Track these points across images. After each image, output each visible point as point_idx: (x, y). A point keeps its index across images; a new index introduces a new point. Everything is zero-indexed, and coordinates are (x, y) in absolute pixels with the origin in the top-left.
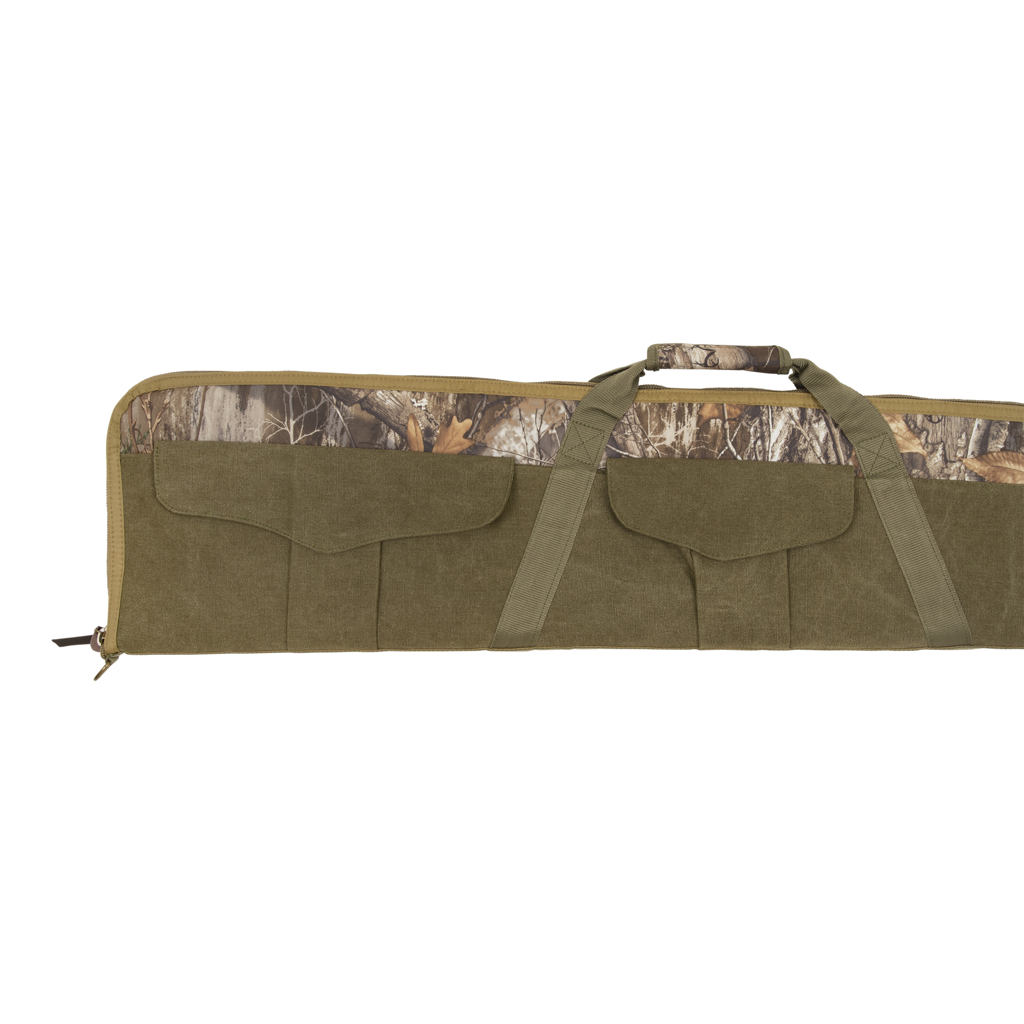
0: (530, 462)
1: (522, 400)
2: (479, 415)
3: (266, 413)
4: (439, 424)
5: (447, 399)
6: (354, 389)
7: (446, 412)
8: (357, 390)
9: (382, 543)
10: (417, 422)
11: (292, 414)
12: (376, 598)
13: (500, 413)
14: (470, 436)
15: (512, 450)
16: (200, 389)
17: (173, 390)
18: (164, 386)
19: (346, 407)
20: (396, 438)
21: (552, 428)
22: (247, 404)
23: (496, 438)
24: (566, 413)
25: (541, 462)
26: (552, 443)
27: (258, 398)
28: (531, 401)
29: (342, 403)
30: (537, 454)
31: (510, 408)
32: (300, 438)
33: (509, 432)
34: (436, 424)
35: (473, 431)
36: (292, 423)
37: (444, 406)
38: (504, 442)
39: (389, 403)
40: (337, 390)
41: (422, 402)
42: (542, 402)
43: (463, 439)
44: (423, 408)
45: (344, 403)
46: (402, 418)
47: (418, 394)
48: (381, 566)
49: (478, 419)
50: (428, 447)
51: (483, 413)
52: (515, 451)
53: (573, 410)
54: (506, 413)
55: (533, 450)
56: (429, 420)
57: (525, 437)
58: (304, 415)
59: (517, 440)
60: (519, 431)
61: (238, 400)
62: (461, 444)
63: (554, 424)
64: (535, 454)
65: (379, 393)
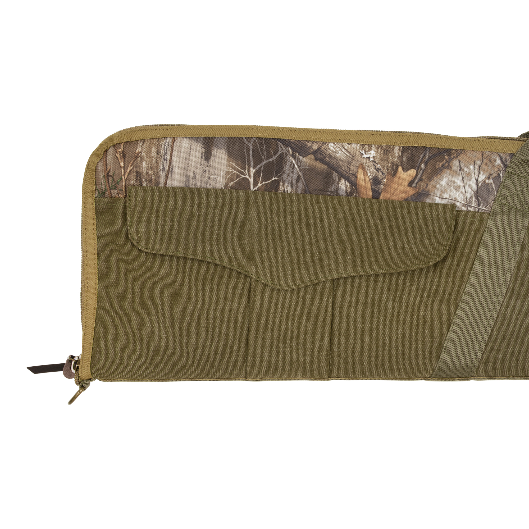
0: (469, 209)
1: (462, 153)
2: (423, 166)
3: (228, 162)
4: (386, 173)
5: (393, 151)
6: (308, 142)
7: (392, 163)
8: (310, 142)
9: (334, 280)
10: (366, 171)
11: (252, 164)
12: (329, 332)
13: (441, 164)
14: (414, 185)
15: (452, 198)
16: (169, 140)
17: (144, 141)
18: (135, 137)
19: (301, 157)
20: (346, 186)
21: (489, 178)
22: (211, 154)
23: (438, 186)
24: (501, 165)
25: (479, 209)
26: (489, 192)
27: (221, 149)
28: (469, 153)
29: (297, 154)
30: (475, 201)
31: (450, 160)
32: (259, 185)
33: (450, 181)
34: (383, 174)
35: (417, 180)
36: (252, 171)
37: (390, 157)
38: (446, 190)
39: (340, 154)
40: (293, 143)
41: (370, 153)
42: (479, 154)
43: (407, 187)
44: (371, 159)
45: (299, 154)
46: (352, 168)
47: (366, 147)
48: (333, 302)
49: (421, 169)
50: (376, 194)
51: (426, 164)
52: (456, 198)
53: (508, 162)
54: (447, 164)
55: (471, 197)
56: (377, 170)
57: (464, 186)
58: (263, 164)
59: (457, 188)
60: (458, 181)
61: (203, 150)
62: (406, 192)
63: (491, 175)
64: (473, 201)
65: (331, 145)
